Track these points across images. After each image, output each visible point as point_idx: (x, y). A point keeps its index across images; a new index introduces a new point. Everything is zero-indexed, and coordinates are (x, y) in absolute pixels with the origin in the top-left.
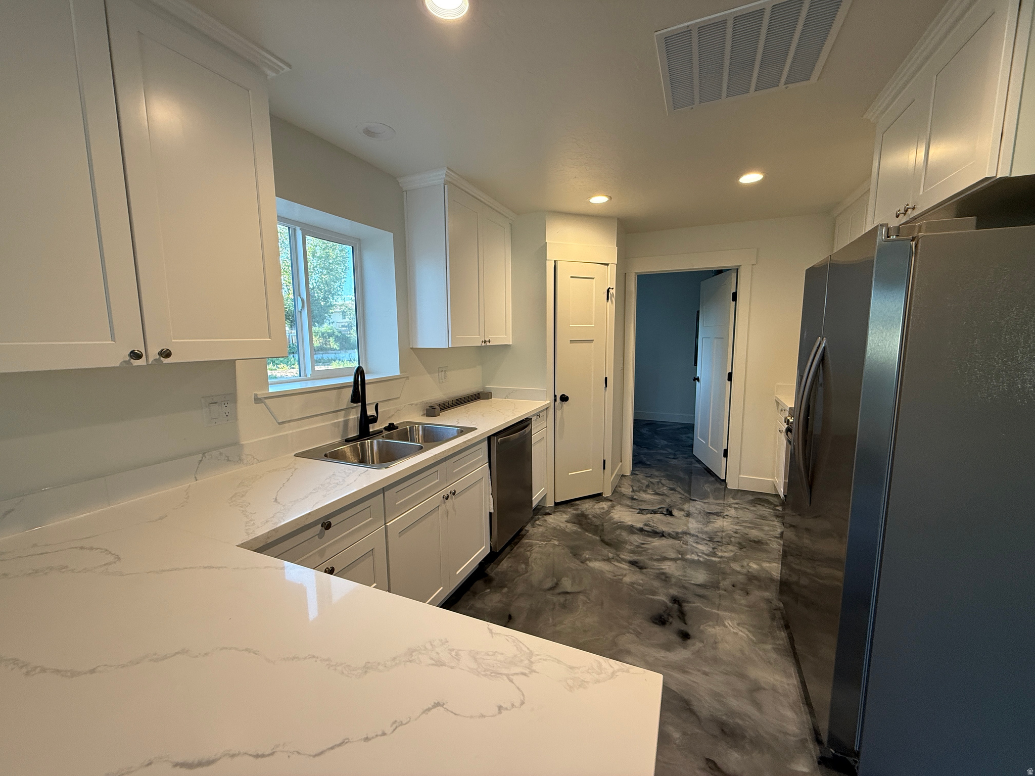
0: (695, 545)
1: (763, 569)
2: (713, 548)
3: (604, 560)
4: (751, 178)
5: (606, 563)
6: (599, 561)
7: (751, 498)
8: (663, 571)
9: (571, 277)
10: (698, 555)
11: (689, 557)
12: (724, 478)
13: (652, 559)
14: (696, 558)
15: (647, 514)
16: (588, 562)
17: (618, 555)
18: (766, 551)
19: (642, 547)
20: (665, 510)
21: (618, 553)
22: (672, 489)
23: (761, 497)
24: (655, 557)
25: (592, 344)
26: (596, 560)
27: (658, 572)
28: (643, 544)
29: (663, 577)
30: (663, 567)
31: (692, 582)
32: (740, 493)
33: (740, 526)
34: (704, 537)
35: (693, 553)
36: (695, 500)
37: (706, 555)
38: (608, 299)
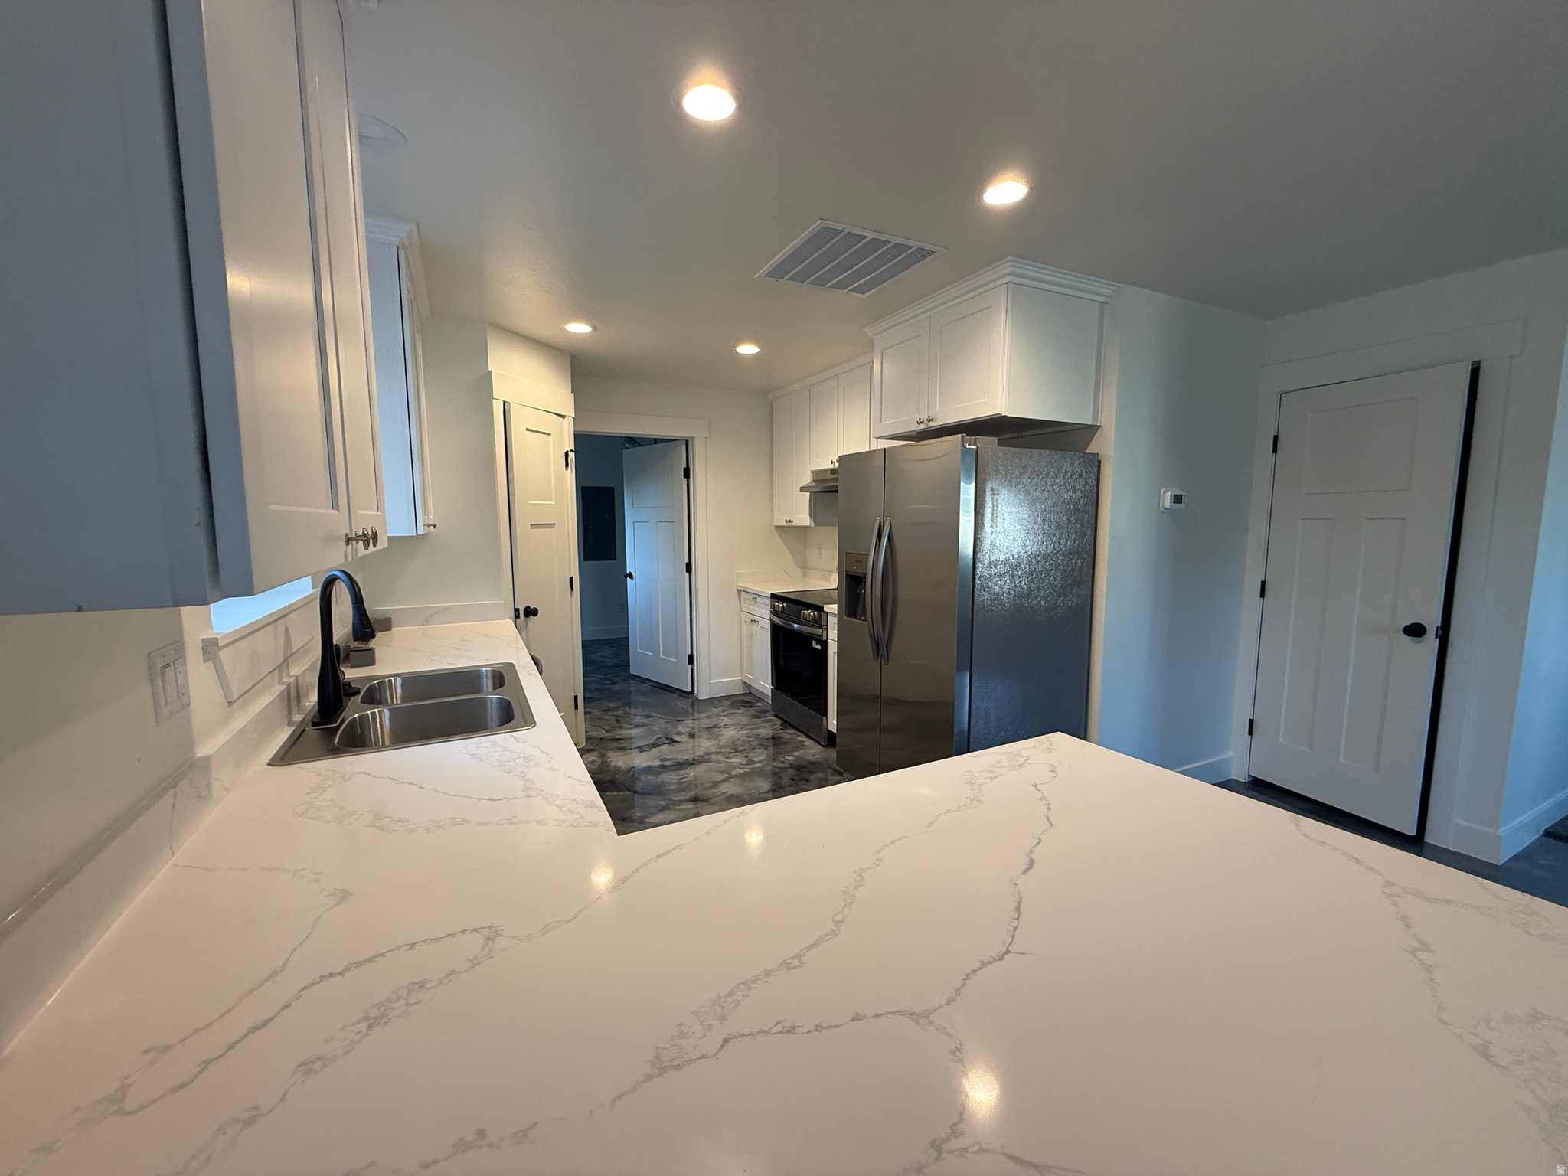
0: (728, 760)
1: (798, 758)
2: (746, 757)
3: (661, 810)
4: (747, 349)
5: (667, 812)
6: (656, 814)
7: (728, 703)
8: (728, 794)
9: (527, 430)
10: (741, 768)
11: (734, 773)
12: (690, 690)
13: (706, 789)
14: (742, 771)
15: (651, 749)
16: (647, 820)
17: (670, 799)
18: (785, 743)
19: (684, 782)
20: (664, 739)
21: (668, 797)
22: (648, 717)
23: (736, 699)
24: (707, 785)
25: (554, 529)
26: (653, 814)
27: (725, 796)
28: (682, 779)
29: (734, 799)
30: (724, 791)
31: (761, 791)
32: (714, 701)
33: (746, 729)
34: (727, 750)
35: (735, 768)
36: (683, 720)
37: (746, 765)
38: (567, 465)
